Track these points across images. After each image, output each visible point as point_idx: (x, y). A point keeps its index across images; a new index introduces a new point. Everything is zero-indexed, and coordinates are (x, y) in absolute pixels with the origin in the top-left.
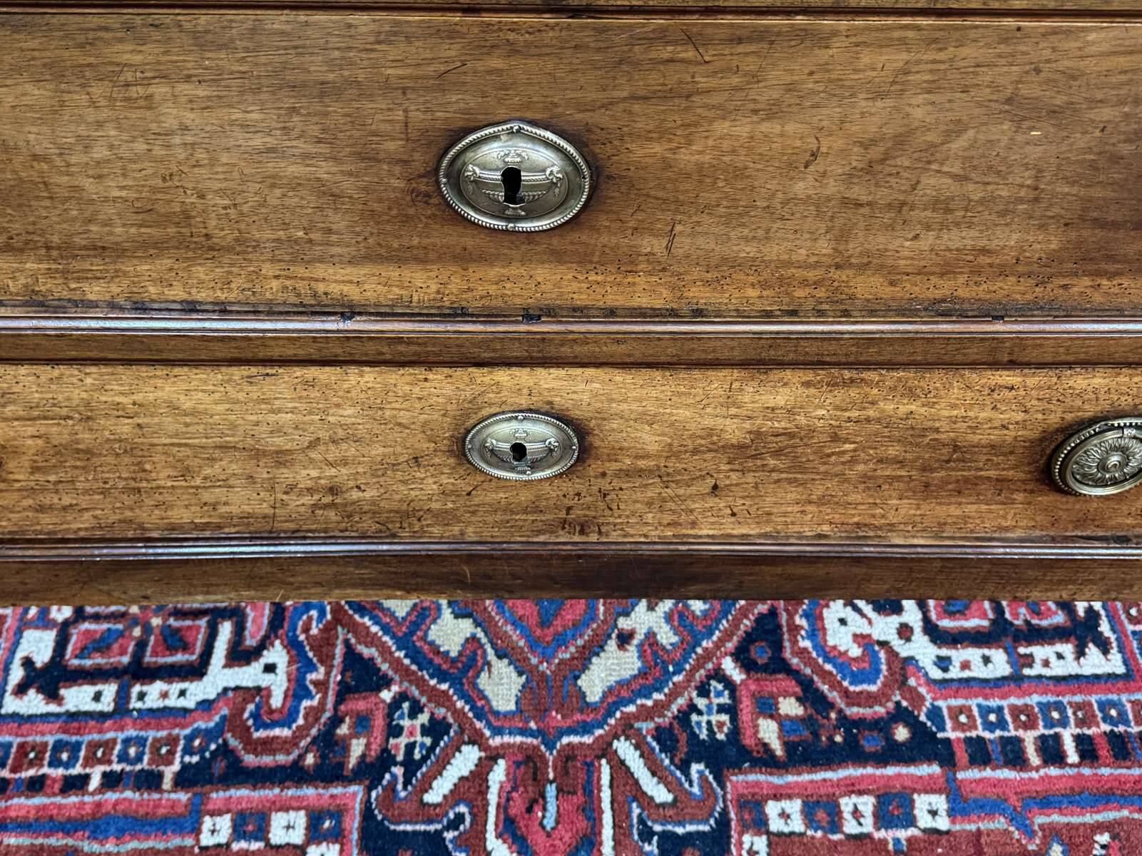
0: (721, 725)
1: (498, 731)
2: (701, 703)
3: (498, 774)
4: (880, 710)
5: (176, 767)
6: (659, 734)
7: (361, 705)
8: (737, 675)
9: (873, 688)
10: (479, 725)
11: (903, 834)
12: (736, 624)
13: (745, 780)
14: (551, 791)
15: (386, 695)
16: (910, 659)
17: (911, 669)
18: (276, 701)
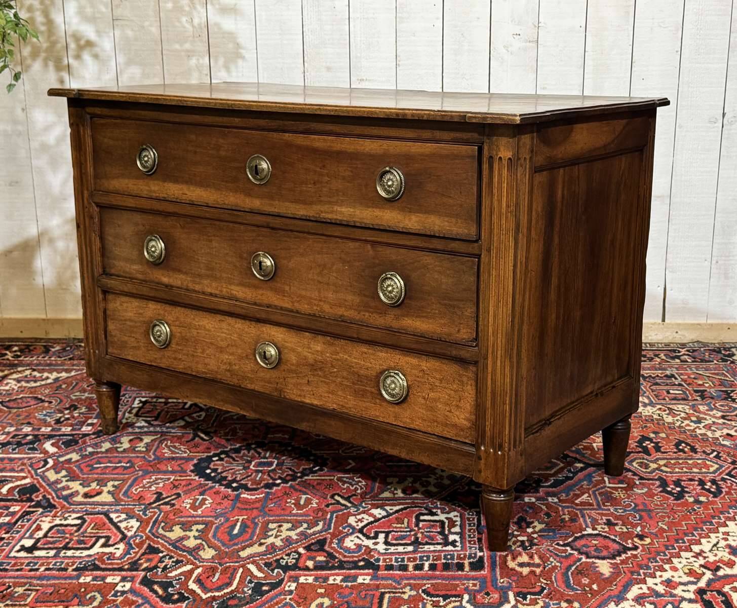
0: (292, 562)
2: (286, 558)
3: (198, 571)
4: (356, 559)
5: (74, 567)
6: (266, 563)
7: (150, 556)
8: (303, 552)
9: (356, 555)
10: (195, 561)
11: (350, 584)
12: (309, 541)
13: (294, 573)
14: (218, 574)
15: (161, 555)
16: (374, 549)
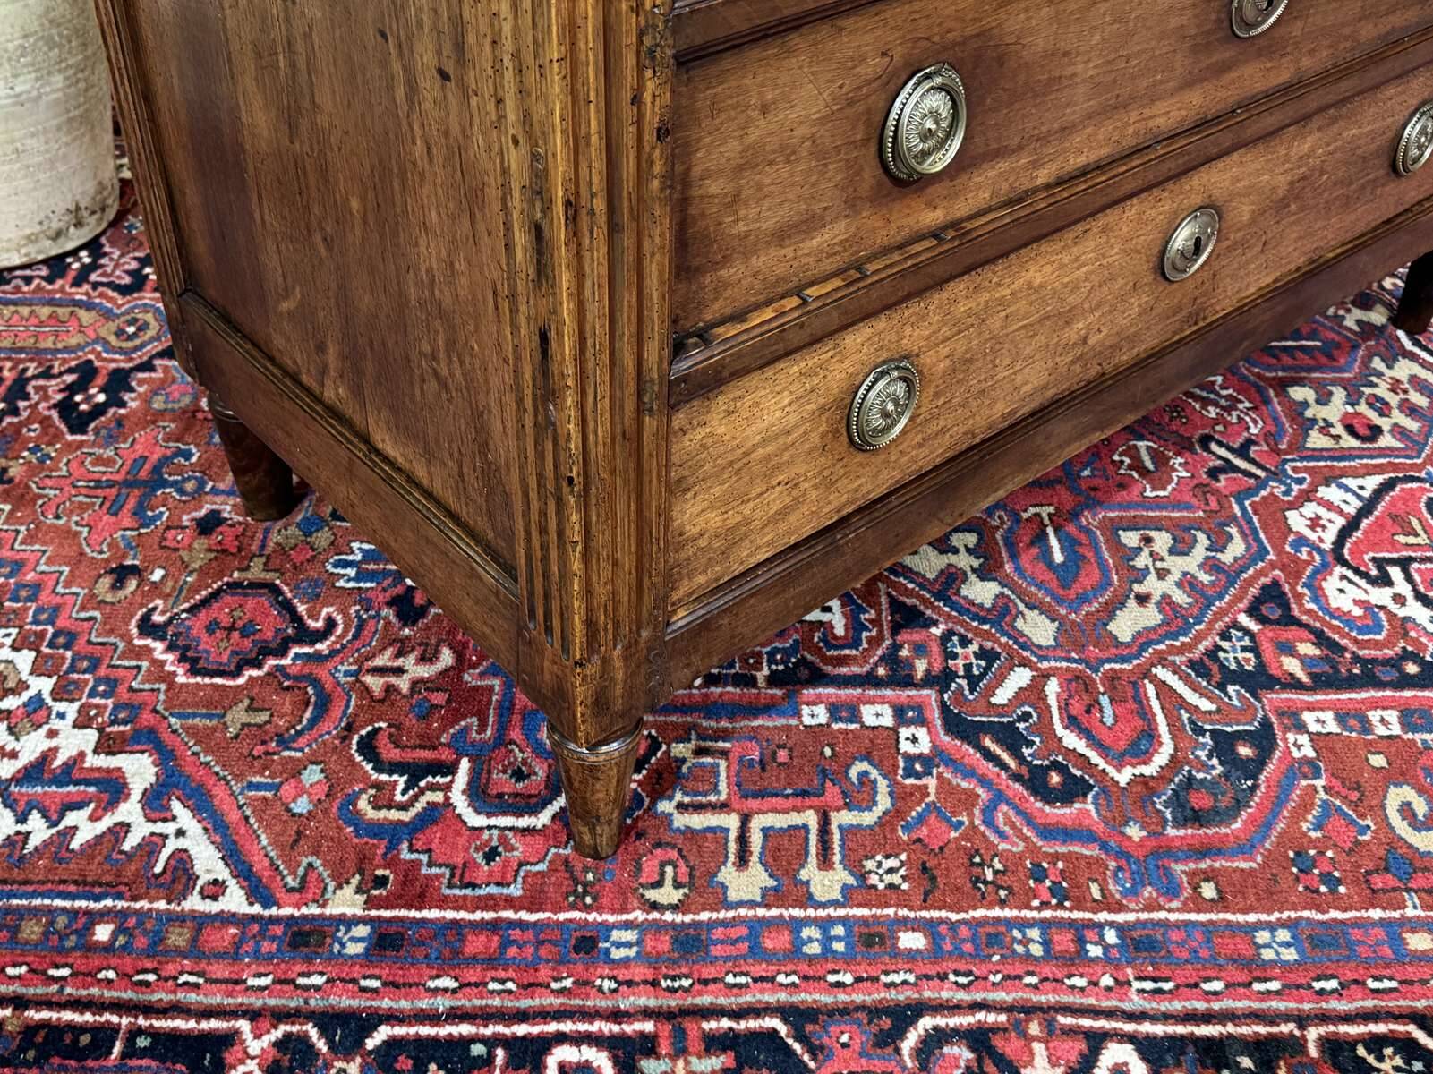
0: (1248, 660)
1: (1043, 658)
2: (1225, 645)
3: (1052, 688)
4: (1389, 652)
5: (766, 671)
6: (1192, 664)
7: (915, 637)
8: (1254, 626)
9: (1378, 637)
10: (1025, 654)
12: (1244, 590)
13: (1277, 697)
14: (1104, 700)
15: (936, 631)
16: (1406, 619)
17: (1409, 625)
18: (840, 630)
